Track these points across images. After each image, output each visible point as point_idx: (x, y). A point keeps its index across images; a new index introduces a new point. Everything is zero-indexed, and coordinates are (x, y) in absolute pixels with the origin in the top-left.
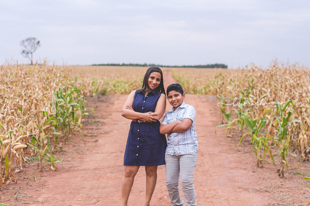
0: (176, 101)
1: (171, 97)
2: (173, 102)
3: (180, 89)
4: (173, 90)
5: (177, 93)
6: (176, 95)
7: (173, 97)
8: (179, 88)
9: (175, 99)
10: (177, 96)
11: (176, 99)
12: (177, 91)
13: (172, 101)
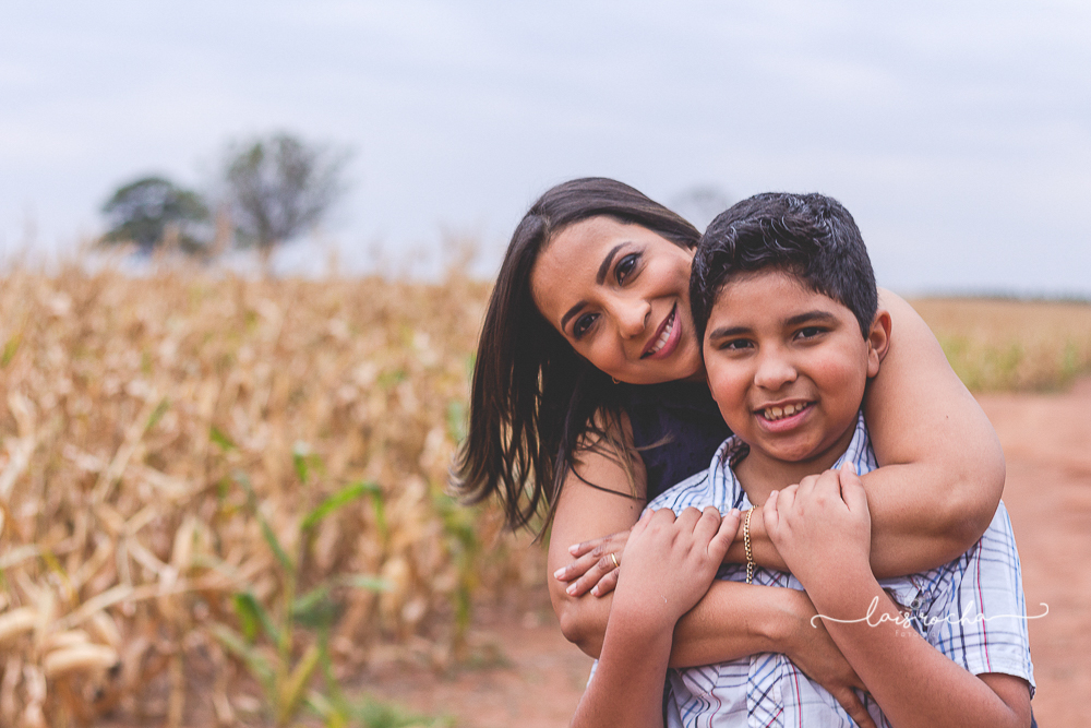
0: (801, 392)
1: (741, 344)
2: (759, 400)
3: (849, 262)
4: (773, 263)
5: (820, 303)
6: (802, 330)
7: (770, 346)
8: (843, 253)
9: (791, 374)
10: (810, 332)
11: (802, 373)
12: (817, 286)
13: (748, 385)
